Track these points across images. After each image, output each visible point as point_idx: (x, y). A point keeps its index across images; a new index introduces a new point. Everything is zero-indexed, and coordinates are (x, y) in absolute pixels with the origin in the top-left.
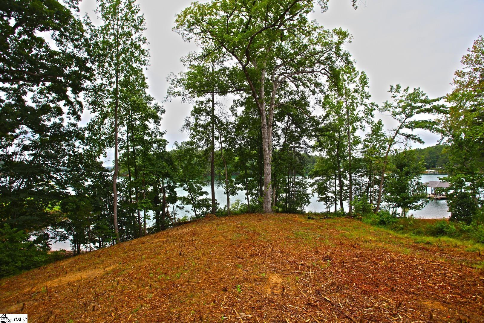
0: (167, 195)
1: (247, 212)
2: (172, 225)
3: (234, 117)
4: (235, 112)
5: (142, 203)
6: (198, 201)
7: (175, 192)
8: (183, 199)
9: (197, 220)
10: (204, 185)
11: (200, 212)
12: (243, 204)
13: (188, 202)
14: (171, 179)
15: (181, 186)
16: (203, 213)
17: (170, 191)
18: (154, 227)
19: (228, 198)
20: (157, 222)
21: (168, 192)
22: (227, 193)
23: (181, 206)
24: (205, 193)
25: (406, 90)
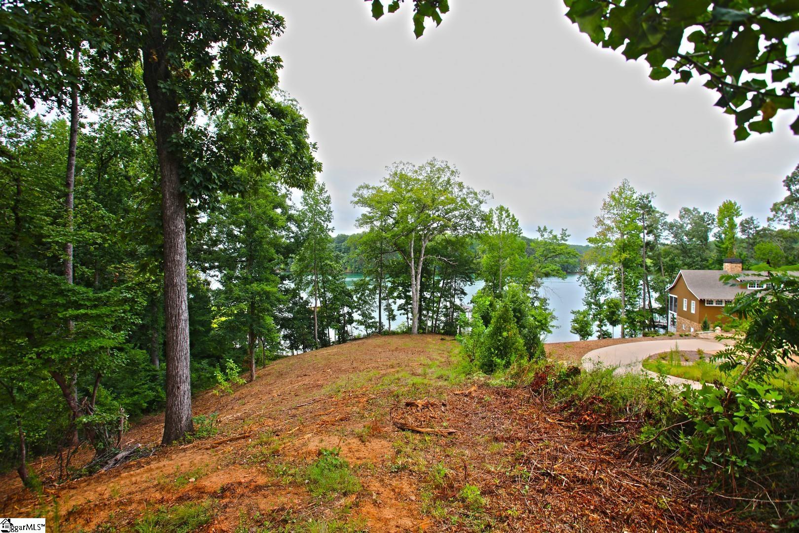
0: (346, 319)
1: (406, 333)
2: (350, 340)
6: (369, 323)
8: (358, 322)
9: (368, 336)
10: (373, 311)
11: (370, 332)
13: (362, 324)
14: (350, 307)
15: (357, 312)
17: (348, 316)
18: (337, 341)
19: (390, 323)
20: (338, 338)
24: (373, 318)
25: (551, 232)
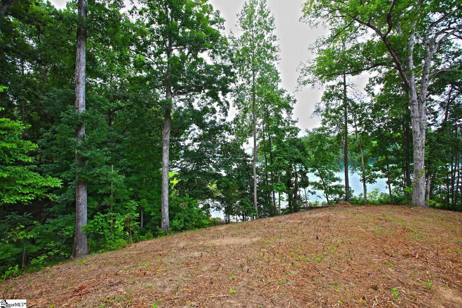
0: (299, 180)
1: (388, 203)
2: (304, 208)
3: (370, 97)
4: (371, 91)
5: (277, 186)
6: (330, 187)
7: (307, 177)
8: (315, 184)
9: (329, 205)
10: (337, 170)
11: (333, 199)
12: (382, 193)
13: (320, 188)
14: (303, 164)
15: (313, 171)
16: (335, 200)
17: (302, 176)
18: (288, 208)
19: (365, 186)
20: (290, 204)
21: (300, 176)
22: (364, 180)
23: (312, 191)
24: (337, 179)
